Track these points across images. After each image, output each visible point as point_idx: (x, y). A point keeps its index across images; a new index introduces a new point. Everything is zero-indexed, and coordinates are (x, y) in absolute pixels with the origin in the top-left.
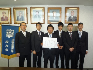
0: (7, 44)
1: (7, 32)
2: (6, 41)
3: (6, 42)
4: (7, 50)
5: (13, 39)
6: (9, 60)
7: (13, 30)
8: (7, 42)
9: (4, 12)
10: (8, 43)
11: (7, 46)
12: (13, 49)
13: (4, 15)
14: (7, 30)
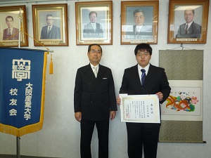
0: (14, 97)
1: (14, 67)
2: (11, 90)
3: (11, 93)
4: (13, 112)
5: (29, 85)
6: (18, 138)
7: (29, 62)
8: (13, 92)
9: (9, 17)
10: (15, 94)
11: (14, 102)
12: (28, 110)
13: (9, 25)
14: (14, 61)
